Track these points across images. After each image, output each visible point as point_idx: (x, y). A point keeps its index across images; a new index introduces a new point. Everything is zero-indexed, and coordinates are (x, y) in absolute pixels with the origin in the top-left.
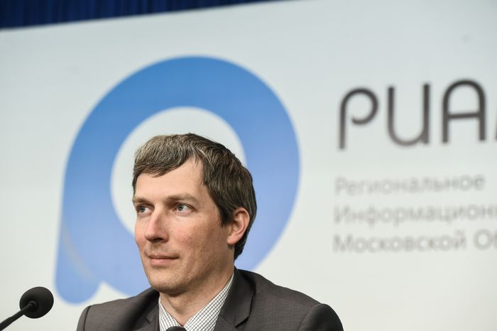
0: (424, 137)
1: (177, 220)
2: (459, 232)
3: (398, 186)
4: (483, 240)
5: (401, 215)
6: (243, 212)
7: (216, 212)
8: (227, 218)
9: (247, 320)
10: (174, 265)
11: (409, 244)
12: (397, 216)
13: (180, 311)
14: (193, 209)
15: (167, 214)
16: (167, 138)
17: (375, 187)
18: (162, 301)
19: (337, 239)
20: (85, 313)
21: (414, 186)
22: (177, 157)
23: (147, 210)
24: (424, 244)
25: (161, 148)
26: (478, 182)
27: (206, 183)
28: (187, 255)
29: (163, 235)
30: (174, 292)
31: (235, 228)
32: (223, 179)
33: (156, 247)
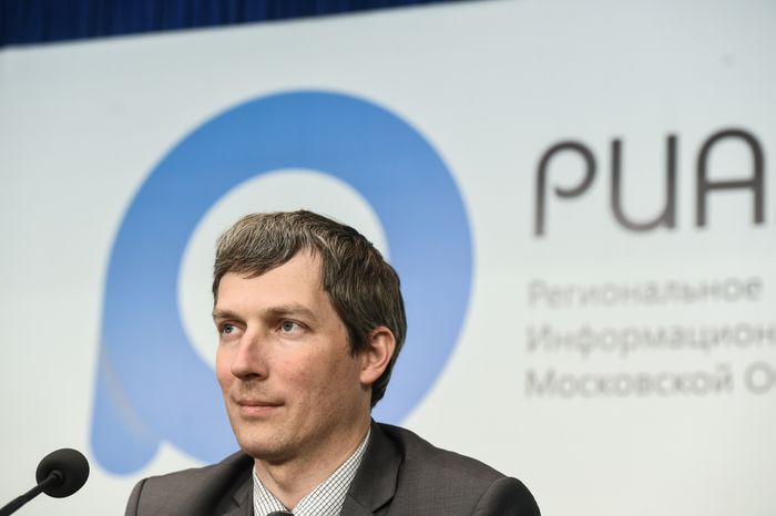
0: (668, 218)
1: (281, 344)
2: (722, 367)
3: (626, 294)
4: (759, 378)
5: (631, 339)
6: (385, 334)
7: (343, 333)
8: (360, 343)
9: (390, 501)
10: (277, 415)
11: (644, 384)
12: (626, 341)
13: (286, 487)
14: (306, 328)
15: (266, 335)
16: (266, 217)
17: (591, 295)
18: (258, 471)
19: (531, 377)
20: (138, 489)
21: (652, 294)
22: (282, 248)
23: (235, 330)
24: (667, 384)
25: (257, 233)
26: (751, 289)
27: (327, 288)
28: (297, 399)
29: (259, 369)
30: (277, 457)
31: (373, 359)
32: (354, 282)
33: (249, 388)
